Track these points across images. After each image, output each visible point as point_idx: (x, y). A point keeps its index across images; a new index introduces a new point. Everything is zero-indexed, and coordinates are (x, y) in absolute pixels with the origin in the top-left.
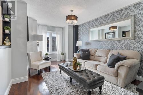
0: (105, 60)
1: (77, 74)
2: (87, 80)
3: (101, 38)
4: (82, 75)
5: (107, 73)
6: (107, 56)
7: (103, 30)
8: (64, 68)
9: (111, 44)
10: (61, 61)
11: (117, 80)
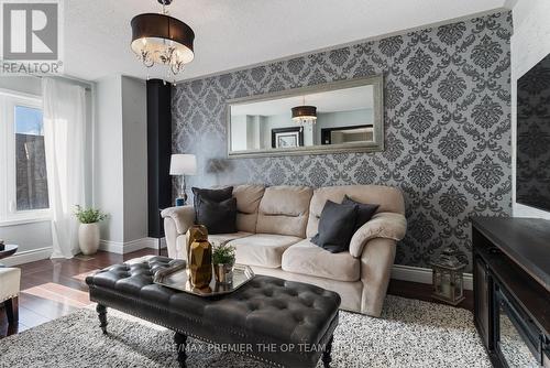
0: (299, 226)
1: (230, 307)
2: (291, 331)
3: (257, 147)
4: (253, 308)
5: (325, 274)
6: (307, 211)
7: (264, 118)
8: (135, 292)
9: (312, 166)
10: (80, 254)
11: (360, 292)
